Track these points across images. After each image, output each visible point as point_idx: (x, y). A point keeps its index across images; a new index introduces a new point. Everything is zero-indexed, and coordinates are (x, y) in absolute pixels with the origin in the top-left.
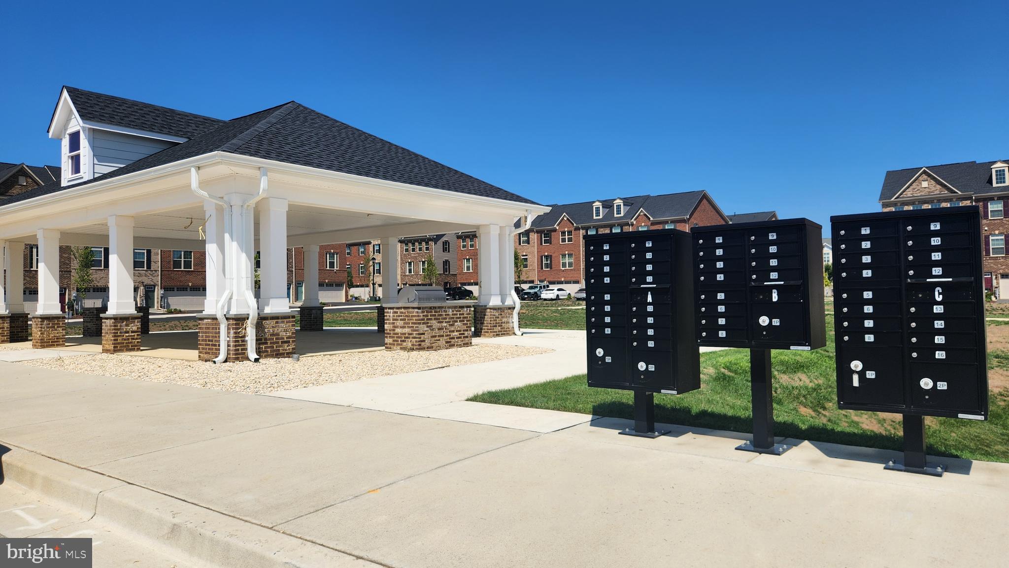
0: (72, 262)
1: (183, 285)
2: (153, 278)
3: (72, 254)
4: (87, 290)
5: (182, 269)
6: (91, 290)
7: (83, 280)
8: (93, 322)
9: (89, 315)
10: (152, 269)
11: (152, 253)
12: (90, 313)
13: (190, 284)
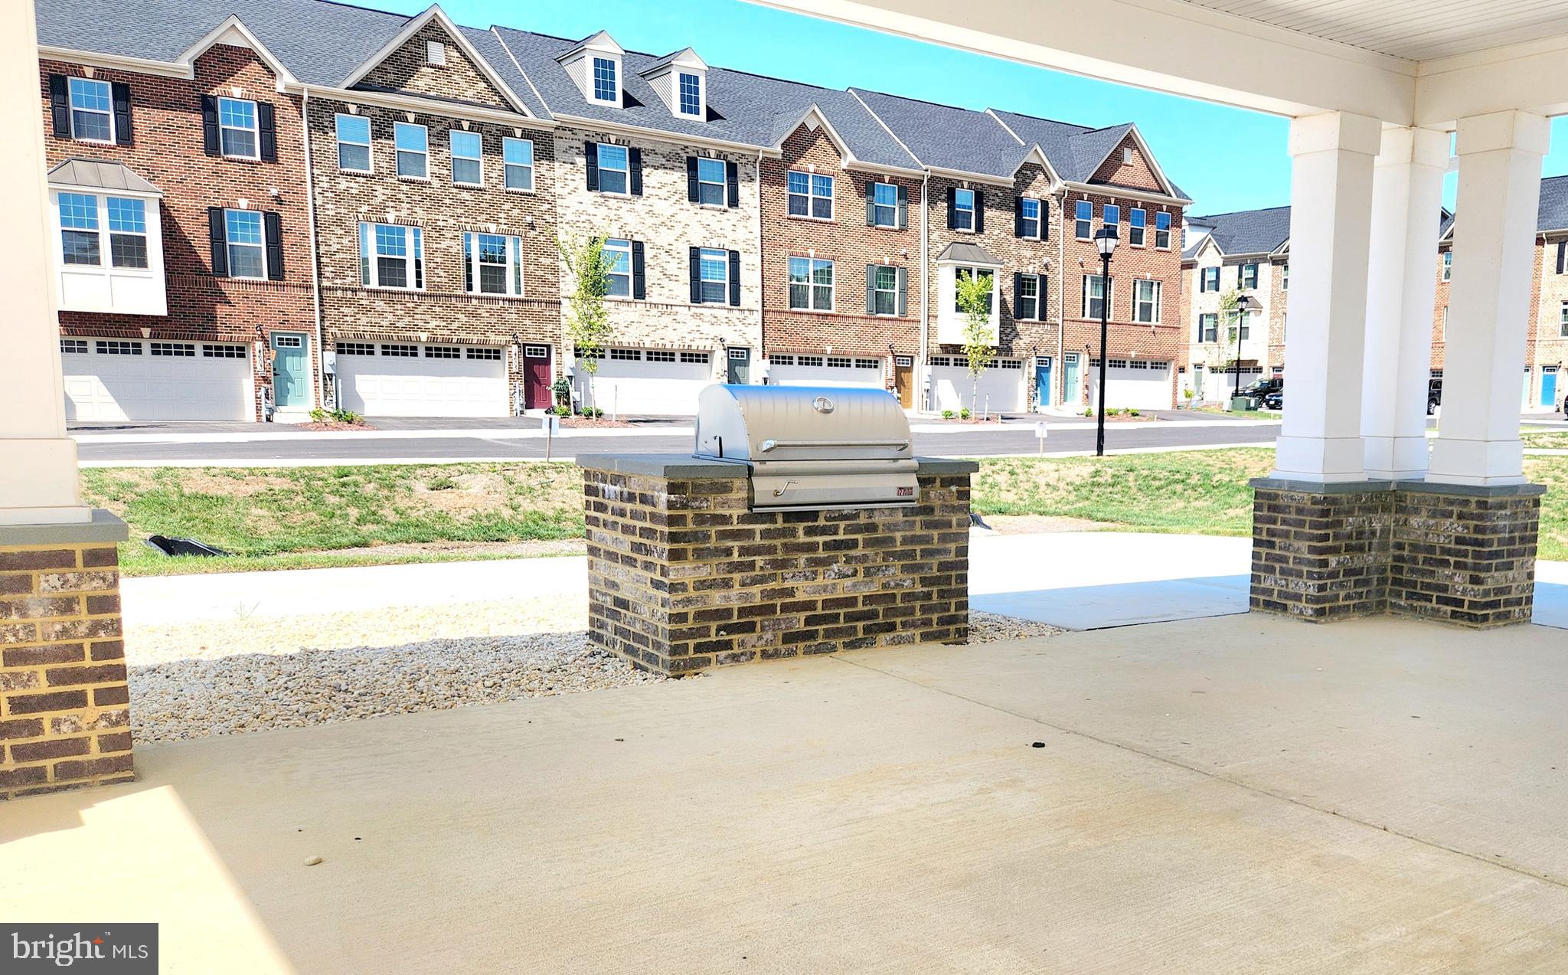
0: (561, 279)
1: (812, 352)
2: (745, 330)
3: (561, 256)
4: (597, 353)
5: (811, 309)
6: (608, 354)
7: (590, 326)
8: (647, 566)
9: (622, 513)
10: (742, 307)
11: (741, 264)
12: (631, 498)
13: (829, 349)
